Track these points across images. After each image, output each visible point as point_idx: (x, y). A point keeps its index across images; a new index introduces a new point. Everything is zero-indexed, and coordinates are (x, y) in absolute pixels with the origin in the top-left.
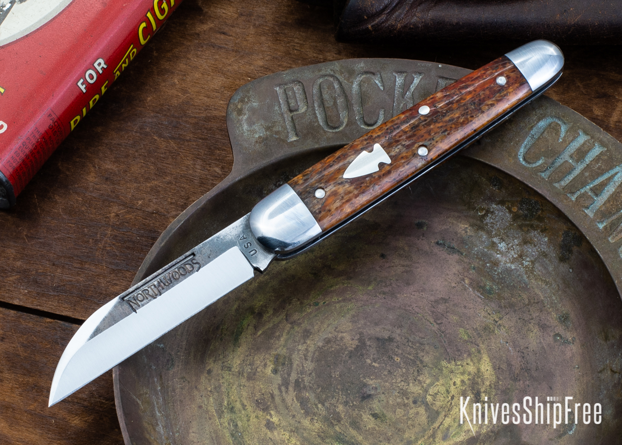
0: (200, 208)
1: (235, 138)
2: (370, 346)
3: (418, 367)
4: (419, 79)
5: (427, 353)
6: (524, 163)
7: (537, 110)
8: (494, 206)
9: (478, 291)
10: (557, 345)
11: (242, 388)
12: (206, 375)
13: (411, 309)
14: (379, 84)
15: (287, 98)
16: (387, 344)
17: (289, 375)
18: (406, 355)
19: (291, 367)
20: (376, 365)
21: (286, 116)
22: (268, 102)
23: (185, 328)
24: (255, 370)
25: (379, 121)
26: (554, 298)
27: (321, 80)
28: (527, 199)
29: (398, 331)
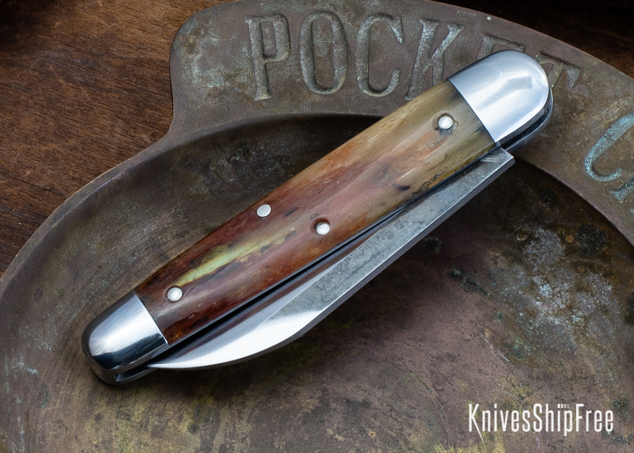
0: (115, 181)
1: (179, 85)
2: (335, 409)
3: (400, 449)
4: (456, 34)
5: (417, 430)
6: (591, 174)
7: (620, 100)
8: (541, 230)
9: (502, 350)
10: (605, 443)
11: (142, 446)
12: (93, 422)
13: (401, 364)
14: (398, 34)
15: (262, 37)
16: (360, 410)
17: (213, 437)
18: (386, 430)
19: (218, 426)
20: (340, 438)
21: (256, 62)
22: (232, 41)
23: (71, 349)
24: (165, 423)
25: (390, 87)
26: (610, 375)
27: (314, 17)
28: (589, 226)
29: (379, 394)
